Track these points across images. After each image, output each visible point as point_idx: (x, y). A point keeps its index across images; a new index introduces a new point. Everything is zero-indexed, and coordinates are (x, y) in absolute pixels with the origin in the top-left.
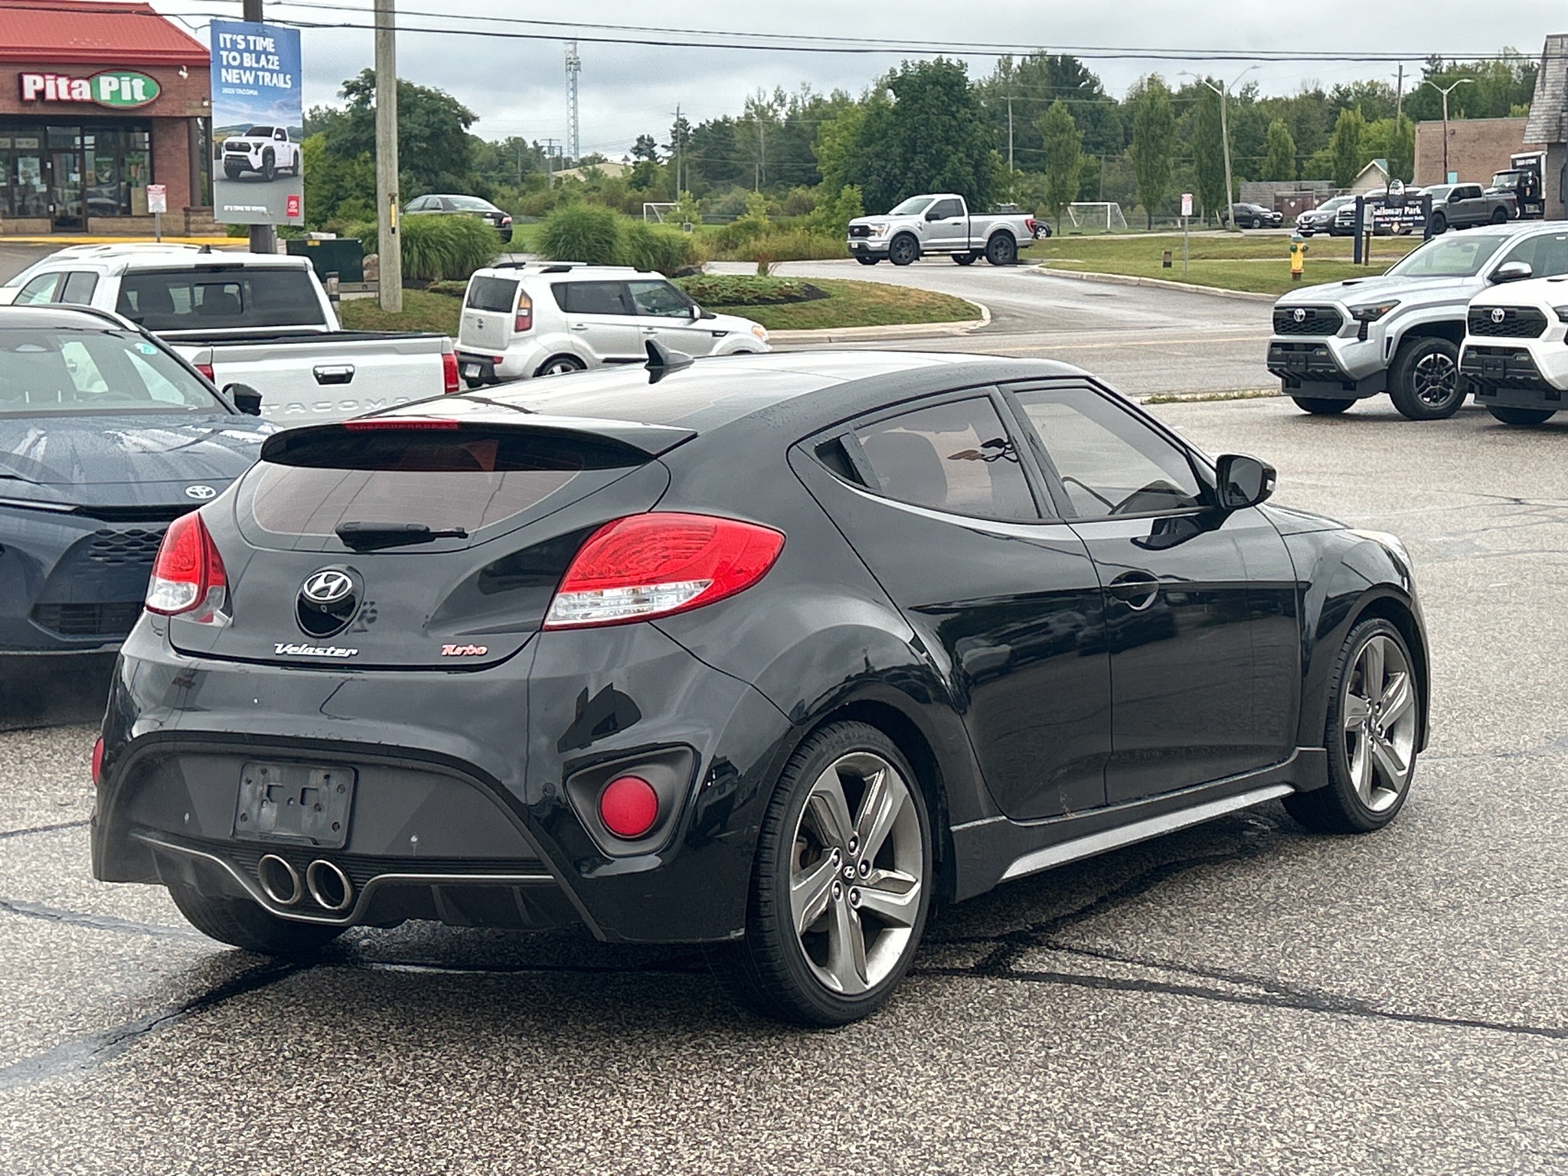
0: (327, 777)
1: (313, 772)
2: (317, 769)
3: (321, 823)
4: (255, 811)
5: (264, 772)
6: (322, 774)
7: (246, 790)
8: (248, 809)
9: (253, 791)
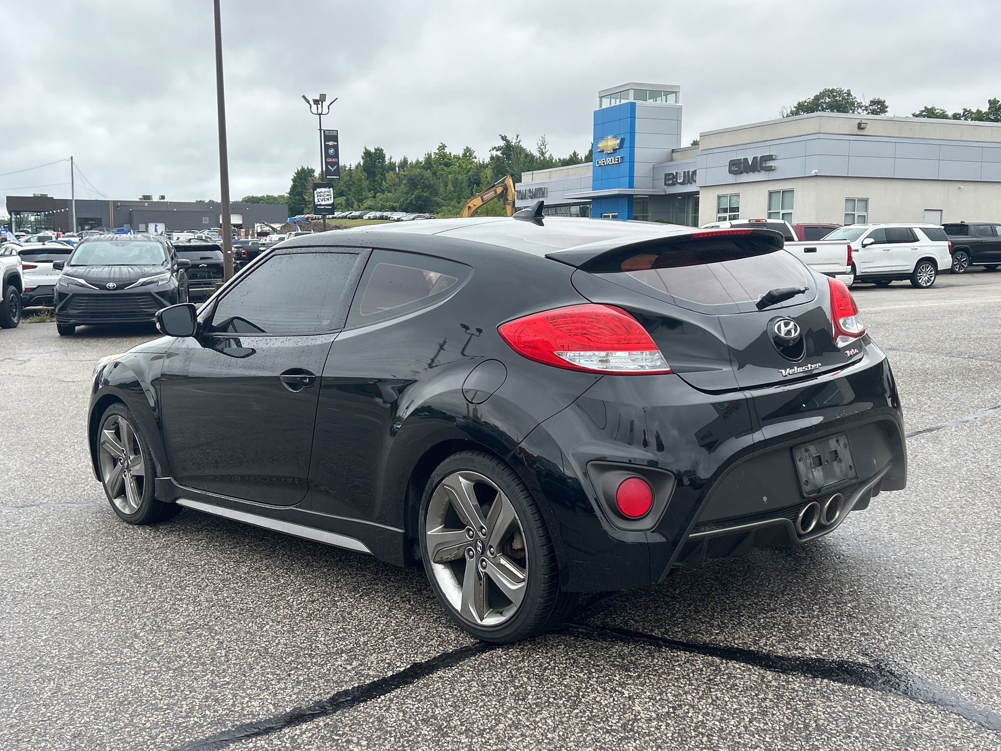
0: (837, 441)
1: (830, 441)
2: (831, 438)
3: (844, 469)
4: (811, 476)
5: (807, 451)
6: (834, 440)
7: (801, 466)
8: (807, 476)
9: (806, 464)
